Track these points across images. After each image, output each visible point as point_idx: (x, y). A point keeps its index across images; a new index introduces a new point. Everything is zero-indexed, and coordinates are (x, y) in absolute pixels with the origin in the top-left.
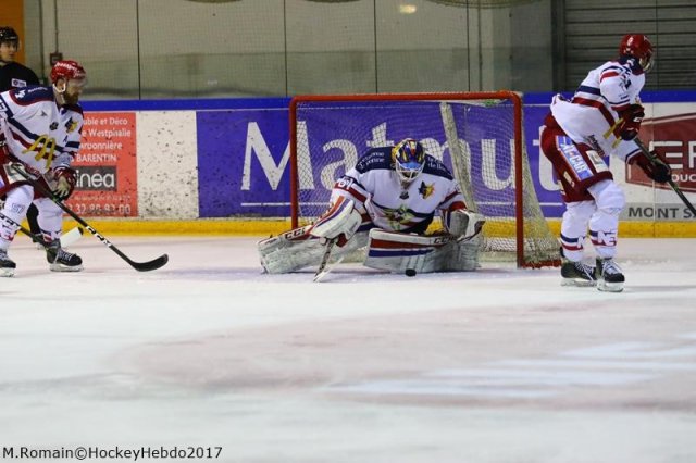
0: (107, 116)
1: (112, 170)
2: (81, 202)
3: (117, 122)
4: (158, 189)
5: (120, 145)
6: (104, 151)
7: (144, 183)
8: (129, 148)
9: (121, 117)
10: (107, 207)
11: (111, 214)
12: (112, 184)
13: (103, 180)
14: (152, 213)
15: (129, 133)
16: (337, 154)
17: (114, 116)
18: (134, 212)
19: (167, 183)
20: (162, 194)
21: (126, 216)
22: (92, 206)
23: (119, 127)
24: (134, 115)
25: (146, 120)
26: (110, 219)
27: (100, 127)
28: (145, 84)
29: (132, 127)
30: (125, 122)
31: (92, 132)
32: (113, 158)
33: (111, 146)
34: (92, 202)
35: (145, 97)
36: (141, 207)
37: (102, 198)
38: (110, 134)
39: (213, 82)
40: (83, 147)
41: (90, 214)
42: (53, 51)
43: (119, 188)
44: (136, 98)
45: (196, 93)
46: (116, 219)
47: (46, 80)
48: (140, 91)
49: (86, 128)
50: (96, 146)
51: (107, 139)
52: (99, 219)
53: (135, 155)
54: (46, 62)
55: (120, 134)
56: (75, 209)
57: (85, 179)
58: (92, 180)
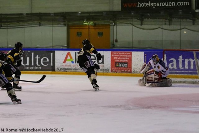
0: (126, 52)
1: (127, 63)
2: (120, 69)
3: (128, 54)
4: (136, 67)
5: (128, 58)
6: (125, 59)
7: (133, 66)
8: (130, 59)
9: (129, 53)
10: (126, 71)
11: (126, 72)
12: (127, 66)
13: (125, 65)
14: (134, 72)
15: (130, 56)
16: (172, 61)
17: (128, 52)
18: (131, 72)
19: (138, 66)
20: (137, 68)
21: (129, 72)
22: (123, 70)
23: (128, 55)
24: (131, 52)
25: (134, 53)
26: (126, 73)
27: (125, 55)
28: (134, 46)
29: (131, 55)
30: (130, 54)
31: (123, 56)
32: (127, 61)
33: (127, 58)
34: (123, 69)
35: (134, 49)
36: (132, 71)
37: (125, 69)
38: (126, 56)
39: (147, 46)
40: (121, 58)
41: (122, 72)
42: (116, 39)
43: (128, 67)
44: (132, 49)
45: (144, 48)
46: (127, 73)
47: (114, 45)
48: (133, 47)
49: (122, 55)
50: (123, 58)
51: (126, 57)
52: (124, 73)
53: (131, 60)
54: (114, 41)
55: (128, 56)
56: (119, 71)
57: (121, 65)
58: (123, 65)
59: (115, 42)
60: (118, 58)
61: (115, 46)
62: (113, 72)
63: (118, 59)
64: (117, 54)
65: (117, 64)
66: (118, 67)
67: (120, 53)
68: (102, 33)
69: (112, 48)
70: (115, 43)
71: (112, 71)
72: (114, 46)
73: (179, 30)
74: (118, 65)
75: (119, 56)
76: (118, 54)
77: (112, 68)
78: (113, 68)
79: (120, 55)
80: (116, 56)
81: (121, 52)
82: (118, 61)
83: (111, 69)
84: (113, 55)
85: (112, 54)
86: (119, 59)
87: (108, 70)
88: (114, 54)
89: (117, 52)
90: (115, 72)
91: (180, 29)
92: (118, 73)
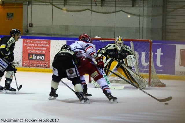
0: (43, 41)
1: (43, 55)
2: (35, 63)
3: (45, 42)
5: (46, 49)
6: (42, 50)
7: (52, 59)
8: (48, 50)
9: (47, 41)
10: (42, 65)
11: (42, 67)
12: (43, 59)
13: (41, 58)
15: (48, 46)
17: (45, 41)
18: (49, 67)
21: (46, 67)
22: (38, 65)
23: (46, 44)
24: (50, 41)
25: (53, 42)
26: (42, 68)
27: (41, 44)
29: (49, 44)
30: (48, 42)
31: (39, 45)
32: (44, 52)
33: (44, 49)
34: (38, 63)
35: (53, 36)
36: (51, 65)
37: (40, 62)
38: (43, 45)
39: (71, 33)
40: (36, 48)
41: (37, 66)
42: (30, 23)
43: (45, 60)
44: (51, 36)
45: (67, 36)
46: (44, 68)
47: (28, 30)
48: (52, 34)
49: (37, 44)
50: (40, 49)
51: (42, 47)
52: (39, 68)
53: (50, 51)
54: (28, 26)
55: (46, 46)
56: (33, 65)
57: (36, 57)
58: (38, 58)
59: (30, 26)
60: (33, 48)
61: (30, 32)
62: (25, 66)
63: (32, 50)
64: (30, 43)
65: (31, 55)
66: (32, 59)
67: (35, 42)
68: (13, 14)
69: (25, 34)
70: (29, 28)
71: (23, 65)
72: (27, 32)
73: (113, 12)
74: (32, 58)
75: (33, 45)
76: (33, 43)
77: (24, 60)
78: (25, 62)
79: (35, 43)
80: (29, 45)
81: (37, 41)
82: (32, 52)
83: (23, 62)
84: (25, 44)
85: (24, 42)
86: (34, 50)
87: (19, 64)
88: (27, 43)
89: (31, 41)
90: (28, 66)
91: (115, 12)
92: (31, 67)
